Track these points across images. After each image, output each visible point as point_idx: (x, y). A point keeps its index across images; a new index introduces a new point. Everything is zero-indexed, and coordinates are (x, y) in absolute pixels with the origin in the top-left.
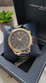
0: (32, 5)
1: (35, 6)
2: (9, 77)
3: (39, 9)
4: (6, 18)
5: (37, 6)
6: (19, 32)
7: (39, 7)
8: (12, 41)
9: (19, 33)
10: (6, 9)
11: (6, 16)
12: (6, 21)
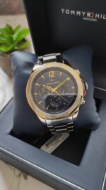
0: (67, 12)
1: (73, 12)
2: (20, 175)
3: (84, 18)
4: (15, 41)
5: (79, 13)
6: (53, 72)
7: (84, 13)
8: (36, 94)
9: (51, 74)
10: (15, 20)
11: (15, 36)
12: (13, 48)
